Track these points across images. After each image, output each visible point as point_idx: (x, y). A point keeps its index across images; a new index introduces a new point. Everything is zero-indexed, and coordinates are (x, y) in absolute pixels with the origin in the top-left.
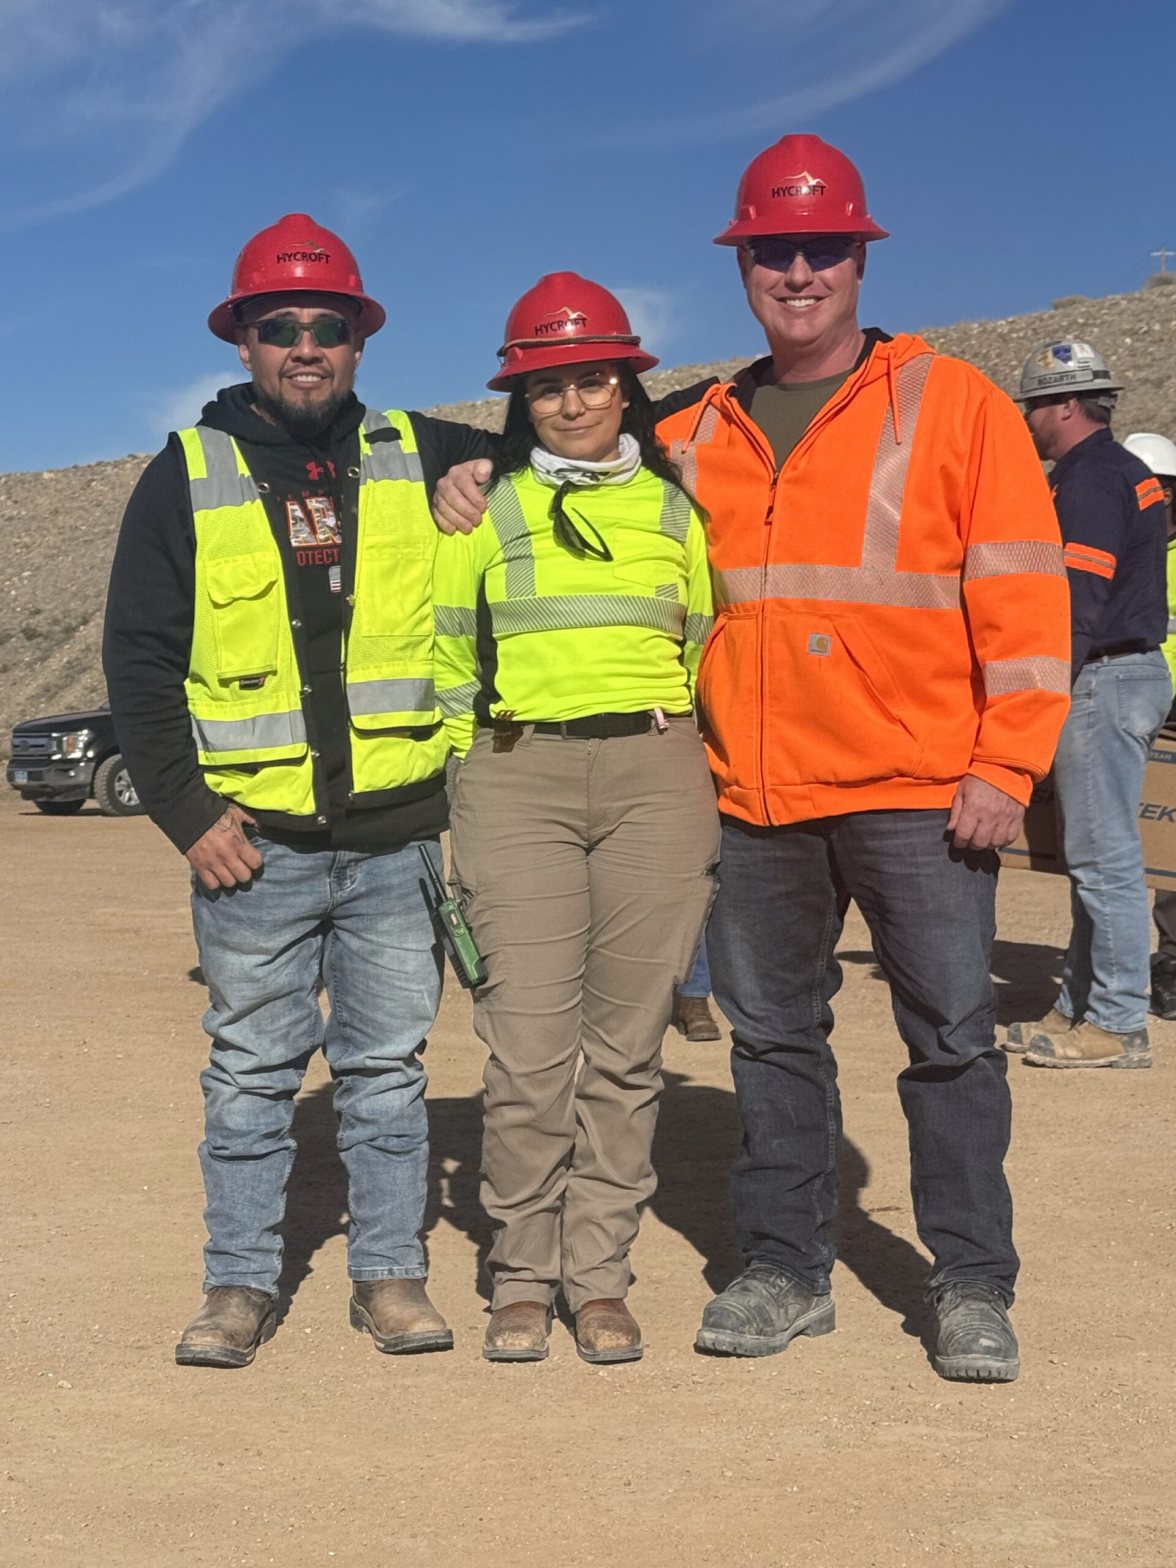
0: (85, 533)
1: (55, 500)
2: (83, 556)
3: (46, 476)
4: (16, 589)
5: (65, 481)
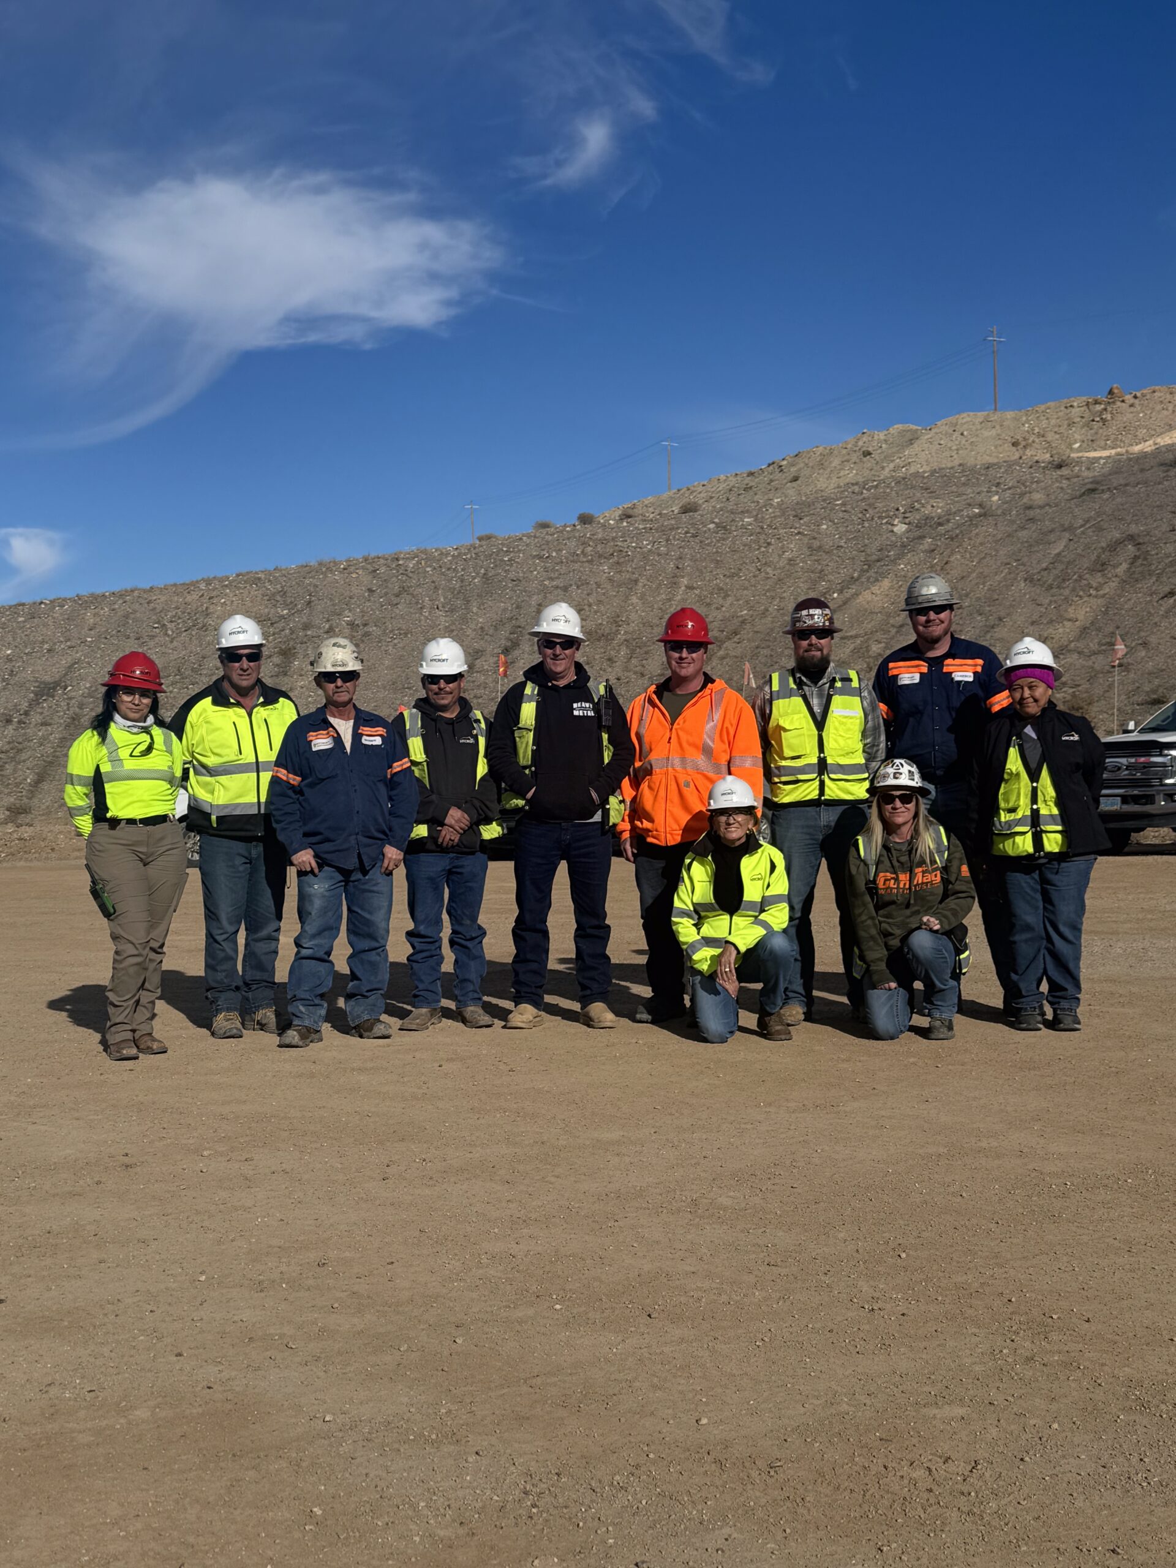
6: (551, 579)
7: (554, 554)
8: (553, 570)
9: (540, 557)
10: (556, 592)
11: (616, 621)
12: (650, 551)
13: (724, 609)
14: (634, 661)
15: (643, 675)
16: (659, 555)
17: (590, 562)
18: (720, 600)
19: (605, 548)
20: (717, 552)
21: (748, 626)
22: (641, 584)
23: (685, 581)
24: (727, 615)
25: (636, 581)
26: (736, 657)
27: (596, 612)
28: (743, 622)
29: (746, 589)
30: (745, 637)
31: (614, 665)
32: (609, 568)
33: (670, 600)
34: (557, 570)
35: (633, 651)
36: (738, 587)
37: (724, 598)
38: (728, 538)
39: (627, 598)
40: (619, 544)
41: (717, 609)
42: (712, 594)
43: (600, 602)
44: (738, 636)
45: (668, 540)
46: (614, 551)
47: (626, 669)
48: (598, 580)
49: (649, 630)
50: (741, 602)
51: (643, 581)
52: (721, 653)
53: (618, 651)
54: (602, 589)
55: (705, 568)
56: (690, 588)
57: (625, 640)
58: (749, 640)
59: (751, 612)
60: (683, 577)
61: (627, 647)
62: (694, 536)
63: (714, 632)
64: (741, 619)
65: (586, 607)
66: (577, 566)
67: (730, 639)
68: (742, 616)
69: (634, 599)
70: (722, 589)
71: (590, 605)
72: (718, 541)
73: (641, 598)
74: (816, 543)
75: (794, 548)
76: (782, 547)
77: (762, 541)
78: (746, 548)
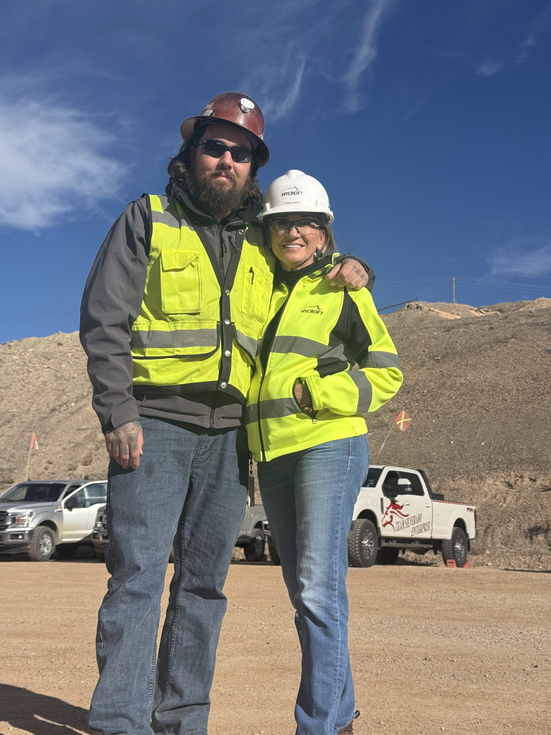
74: (59, 375)
75: (45, 375)
76: (39, 374)
77: (25, 370)
78: (15, 373)
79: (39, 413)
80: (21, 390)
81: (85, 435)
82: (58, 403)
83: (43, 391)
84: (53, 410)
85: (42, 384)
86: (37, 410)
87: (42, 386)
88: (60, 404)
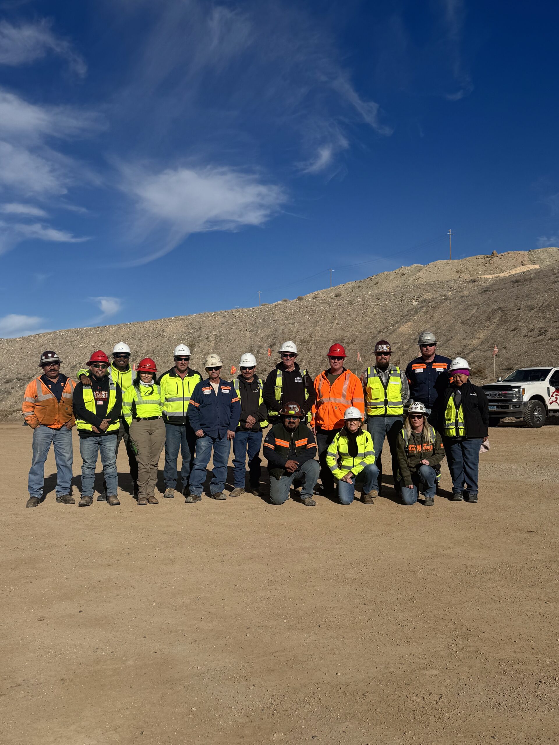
0: (30, 354)
1: (21, 345)
2: (30, 359)
3: (18, 339)
4: (13, 368)
5: (23, 341)
6: (287, 320)
7: (289, 311)
8: (288, 317)
9: (284, 312)
10: (289, 325)
11: (311, 336)
12: (324, 310)
13: (350, 332)
14: (317, 351)
15: (320, 356)
16: (327, 312)
17: (302, 314)
18: (349, 329)
19: (307, 309)
20: (348, 311)
21: (359, 338)
22: (320, 322)
23: (336, 322)
24: (351, 334)
25: (318, 322)
26: (354, 349)
27: (304, 332)
28: (357, 337)
29: (358, 325)
30: (358, 342)
31: (310, 352)
32: (309, 316)
33: (330, 328)
34: (290, 317)
35: (317, 347)
36: (355, 324)
37: (350, 328)
38: (352, 306)
39: (315, 328)
40: (312, 308)
41: (348, 332)
42: (346, 326)
43: (305, 329)
44: (355, 342)
45: (330, 307)
46: (310, 310)
47: (315, 353)
48: (305, 321)
49: (323, 339)
50: (356, 330)
51: (320, 321)
52: (349, 348)
53: (311, 347)
54: (306, 324)
55: (344, 317)
56: (337, 324)
57: (314, 343)
58: (359, 343)
59: (360, 333)
60: (335, 320)
61: (315, 345)
62: (340, 305)
63: (347, 340)
64: (356, 336)
65: (300, 331)
66: (297, 316)
67: (352, 343)
68: (357, 335)
69: (318, 328)
70: (349, 325)
71: (301, 330)
72: (348, 307)
73: (320, 328)
74: (384, 308)
75: (376, 310)
76: (372, 310)
77: (364, 307)
78: (359, 310)
79: (372, 334)
80: (361, 320)
81: (397, 346)
82: (383, 327)
83: (374, 320)
84: (379, 332)
85: (374, 316)
86: (370, 333)
87: (373, 317)
88: (383, 328)
